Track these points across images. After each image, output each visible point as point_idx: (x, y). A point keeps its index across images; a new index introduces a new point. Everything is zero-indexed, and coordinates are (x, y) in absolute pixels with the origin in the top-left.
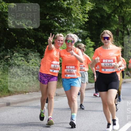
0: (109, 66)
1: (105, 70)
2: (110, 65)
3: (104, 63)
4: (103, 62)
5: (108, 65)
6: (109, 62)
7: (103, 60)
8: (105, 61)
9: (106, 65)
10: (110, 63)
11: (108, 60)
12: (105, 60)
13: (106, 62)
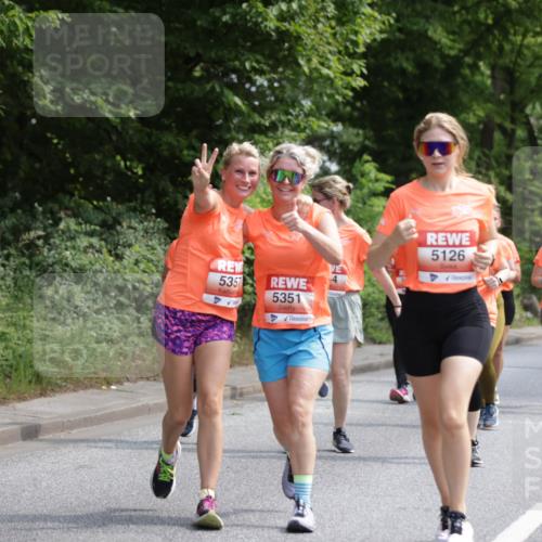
0: (451, 259)
1: (432, 275)
2: (456, 257)
3: (432, 246)
4: (429, 243)
5: (448, 256)
6: (454, 246)
7: (429, 235)
8: (437, 240)
9: (441, 256)
10: (457, 250)
11: (449, 235)
12: (434, 235)
13: (440, 243)
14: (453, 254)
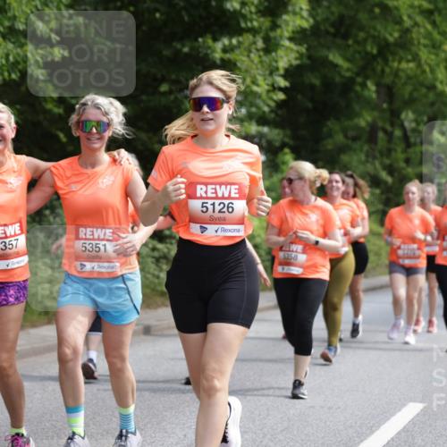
0: (220, 212)
2: (225, 209)
3: (201, 198)
4: (198, 195)
5: (218, 208)
6: (223, 198)
7: (199, 187)
8: (206, 192)
9: (210, 208)
10: (226, 202)
11: (218, 187)
12: (204, 187)
13: (210, 195)
14: (222, 205)
